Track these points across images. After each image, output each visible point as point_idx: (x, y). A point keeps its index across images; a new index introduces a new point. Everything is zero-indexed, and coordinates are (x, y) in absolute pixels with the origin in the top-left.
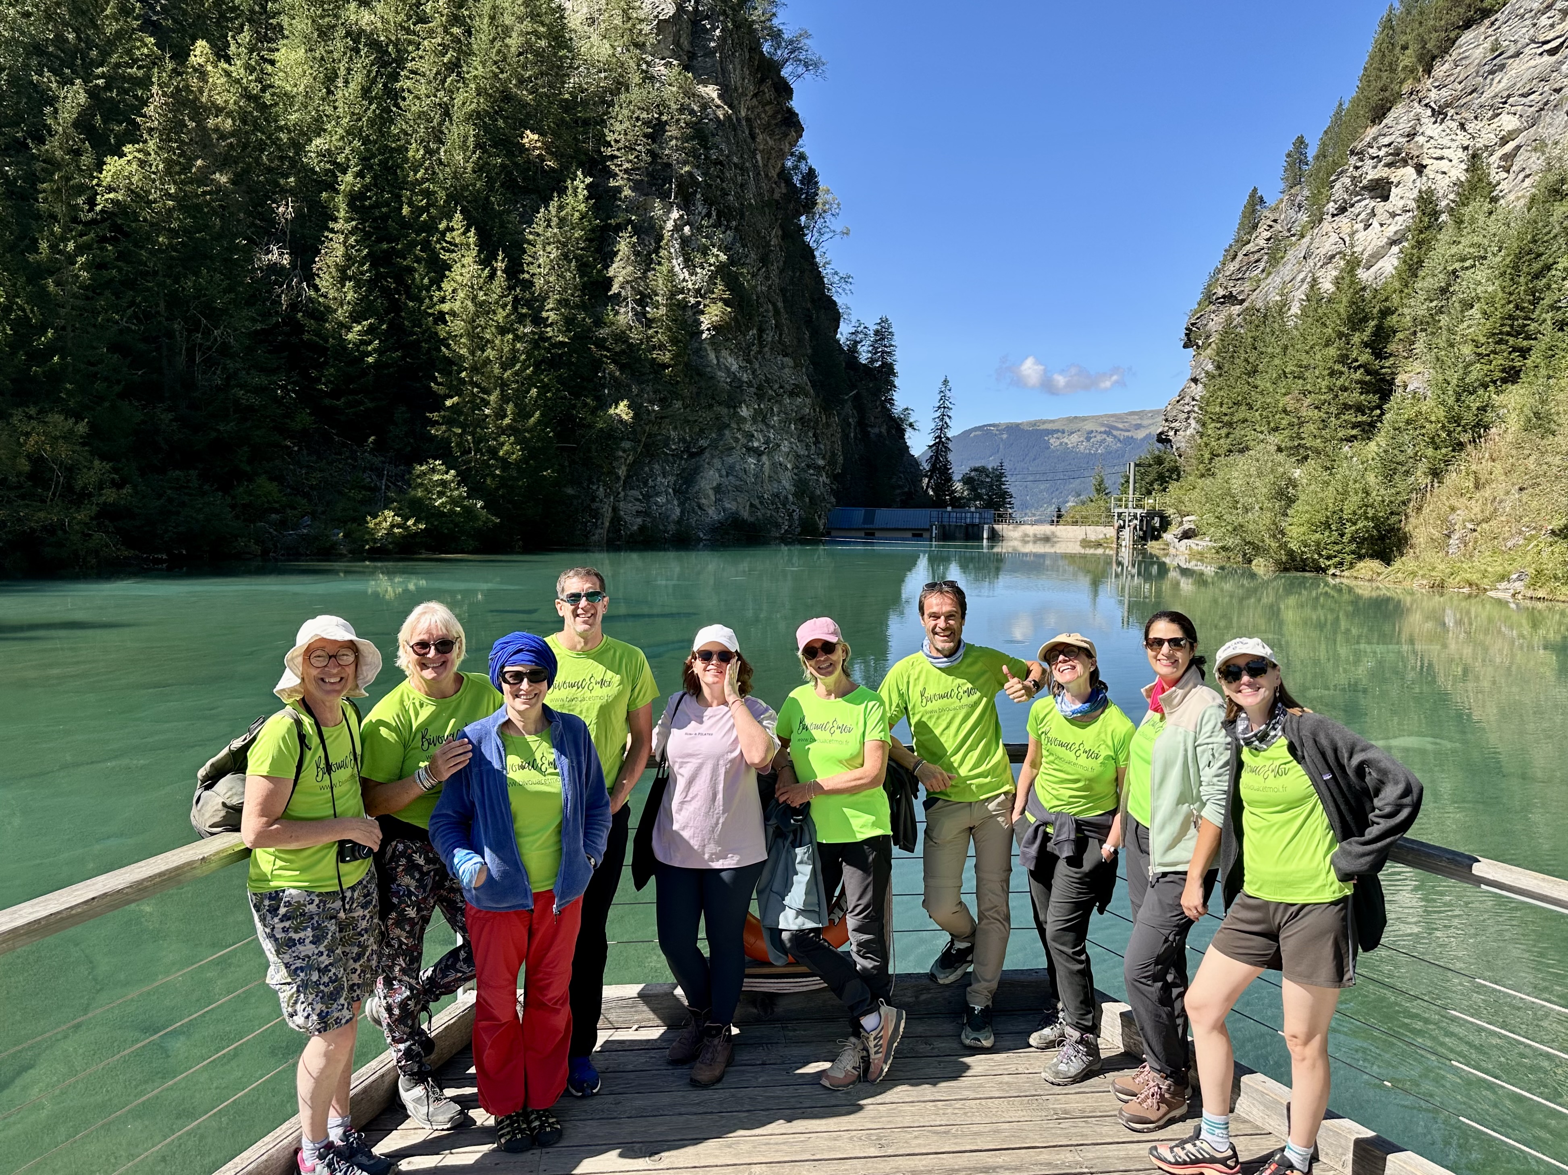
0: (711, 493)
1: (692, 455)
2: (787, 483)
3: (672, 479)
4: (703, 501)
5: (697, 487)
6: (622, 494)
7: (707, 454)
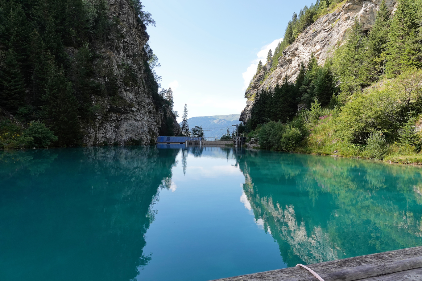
0: (124, 131)
1: (118, 121)
2: (146, 129)
3: (113, 127)
4: (122, 134)
5: (120, 130)
6: (98, 132)
7: (123, 121)
